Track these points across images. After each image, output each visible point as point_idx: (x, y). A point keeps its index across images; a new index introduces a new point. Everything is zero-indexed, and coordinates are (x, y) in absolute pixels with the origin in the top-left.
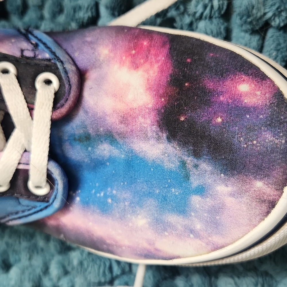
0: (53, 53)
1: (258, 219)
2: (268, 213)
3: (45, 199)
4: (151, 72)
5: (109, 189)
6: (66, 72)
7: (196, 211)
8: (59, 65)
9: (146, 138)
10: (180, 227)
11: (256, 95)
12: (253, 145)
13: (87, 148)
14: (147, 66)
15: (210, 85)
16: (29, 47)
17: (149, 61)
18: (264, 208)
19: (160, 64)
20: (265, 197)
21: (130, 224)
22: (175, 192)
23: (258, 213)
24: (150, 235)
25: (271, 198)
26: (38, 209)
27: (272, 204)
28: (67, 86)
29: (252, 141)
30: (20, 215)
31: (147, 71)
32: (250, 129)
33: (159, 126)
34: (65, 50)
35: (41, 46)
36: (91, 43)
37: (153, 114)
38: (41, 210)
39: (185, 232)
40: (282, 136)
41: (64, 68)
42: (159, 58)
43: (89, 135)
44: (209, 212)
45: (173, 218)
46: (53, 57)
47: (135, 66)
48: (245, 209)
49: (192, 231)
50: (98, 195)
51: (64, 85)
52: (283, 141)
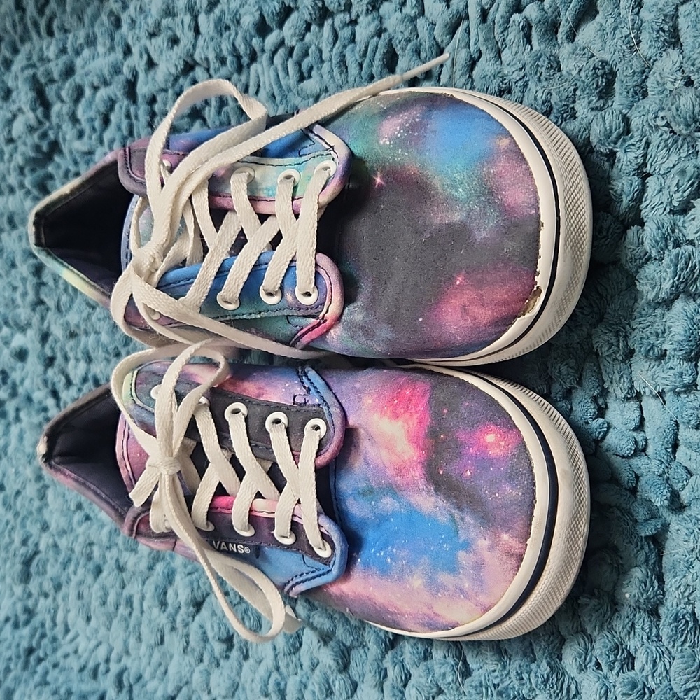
0: (322, 398)
1: (512, 575)
2: (518, 567)
3: (326, 561)
4: (411, 423)
5: (390, 548)
6: (331, 415)
7: (463, 568)
8: (325, 409)
9: (419, 492)
10: (451, 587)
11: (500, 445)
12: (496, 498)
13: (371, 503)
14: (407, 416)
15: (462, 437)
16: (302, 391)
17: (409, 411)
18: (514, 562)
19: (419, 415)
20: (512, 550)
21: (408, 586)
22: (446, 548)
23: (510, 567)
24: (426, 597)
25: (518, 551)
26: (321, 572)
27: (520, 558)
28: (332, 429)
29: (495, 494)
30: (305, 577)
31: (406, 422)
32: (493, 483)
33: (426, 479)
34: (334, 394)
35: (312, 390)
36: (359, 391)
37: (419, 466)
38: (324, 574)
39: (456, 592)
40: (519, 489)
41: (329, 412)
42: (419, 408)
43: (372, 487)
44: (474, 568)
45: (444, 578)
46: (322, 401)
47: (396, 416)
48: (498, 564)
49: (462, 591)
50: (378, 554)
51: (330, 429)
52: (520, 494)
